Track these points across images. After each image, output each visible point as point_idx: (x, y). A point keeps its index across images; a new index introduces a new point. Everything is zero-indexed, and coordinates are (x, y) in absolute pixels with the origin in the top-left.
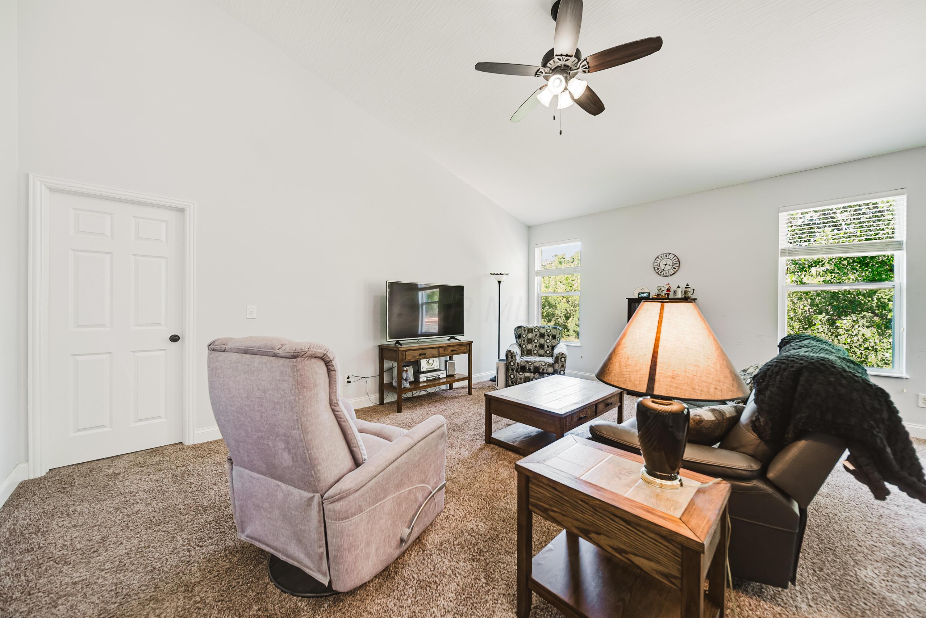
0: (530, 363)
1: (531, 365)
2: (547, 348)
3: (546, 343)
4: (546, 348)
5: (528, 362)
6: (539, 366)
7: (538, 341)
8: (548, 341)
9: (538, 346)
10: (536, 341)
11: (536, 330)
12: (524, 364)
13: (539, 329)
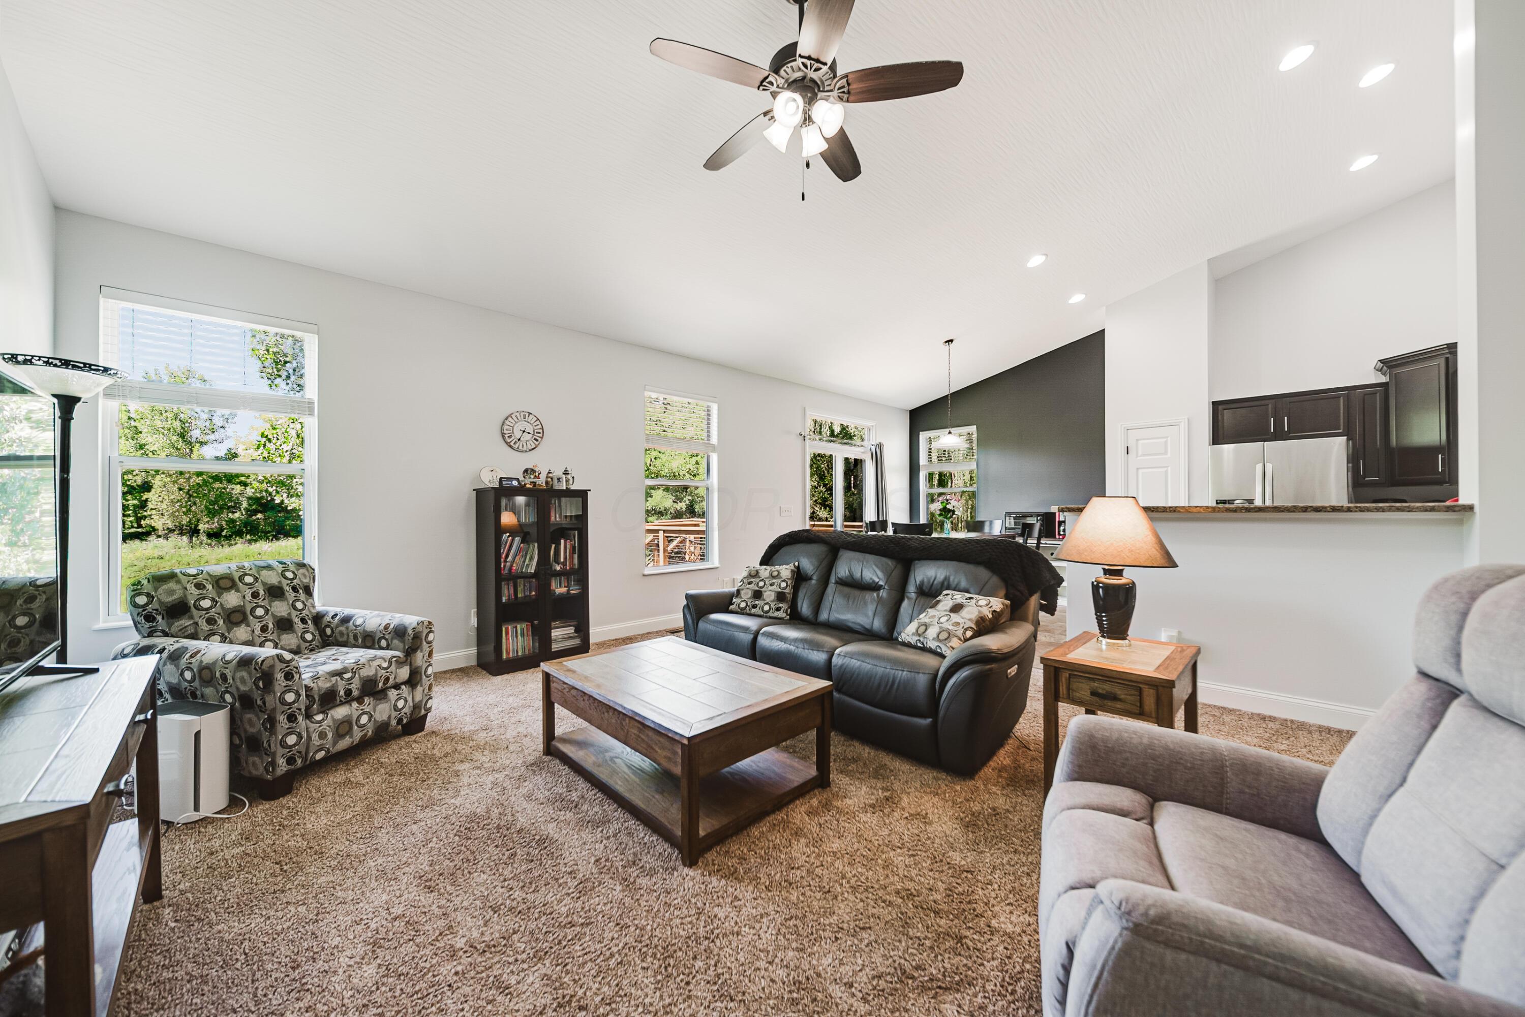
0: (348, 676)
1: (352, 678)
2: (303, 626)
3: (294, 613)
4: (299, 626)
5: (339, 674)
6: (376, 674)
7: (267, 611)
8: (299, 605)
9: (271, 626)
10: (260, 612)
11: (249, 579)
12: (328, 685)
13: (253, 572)
